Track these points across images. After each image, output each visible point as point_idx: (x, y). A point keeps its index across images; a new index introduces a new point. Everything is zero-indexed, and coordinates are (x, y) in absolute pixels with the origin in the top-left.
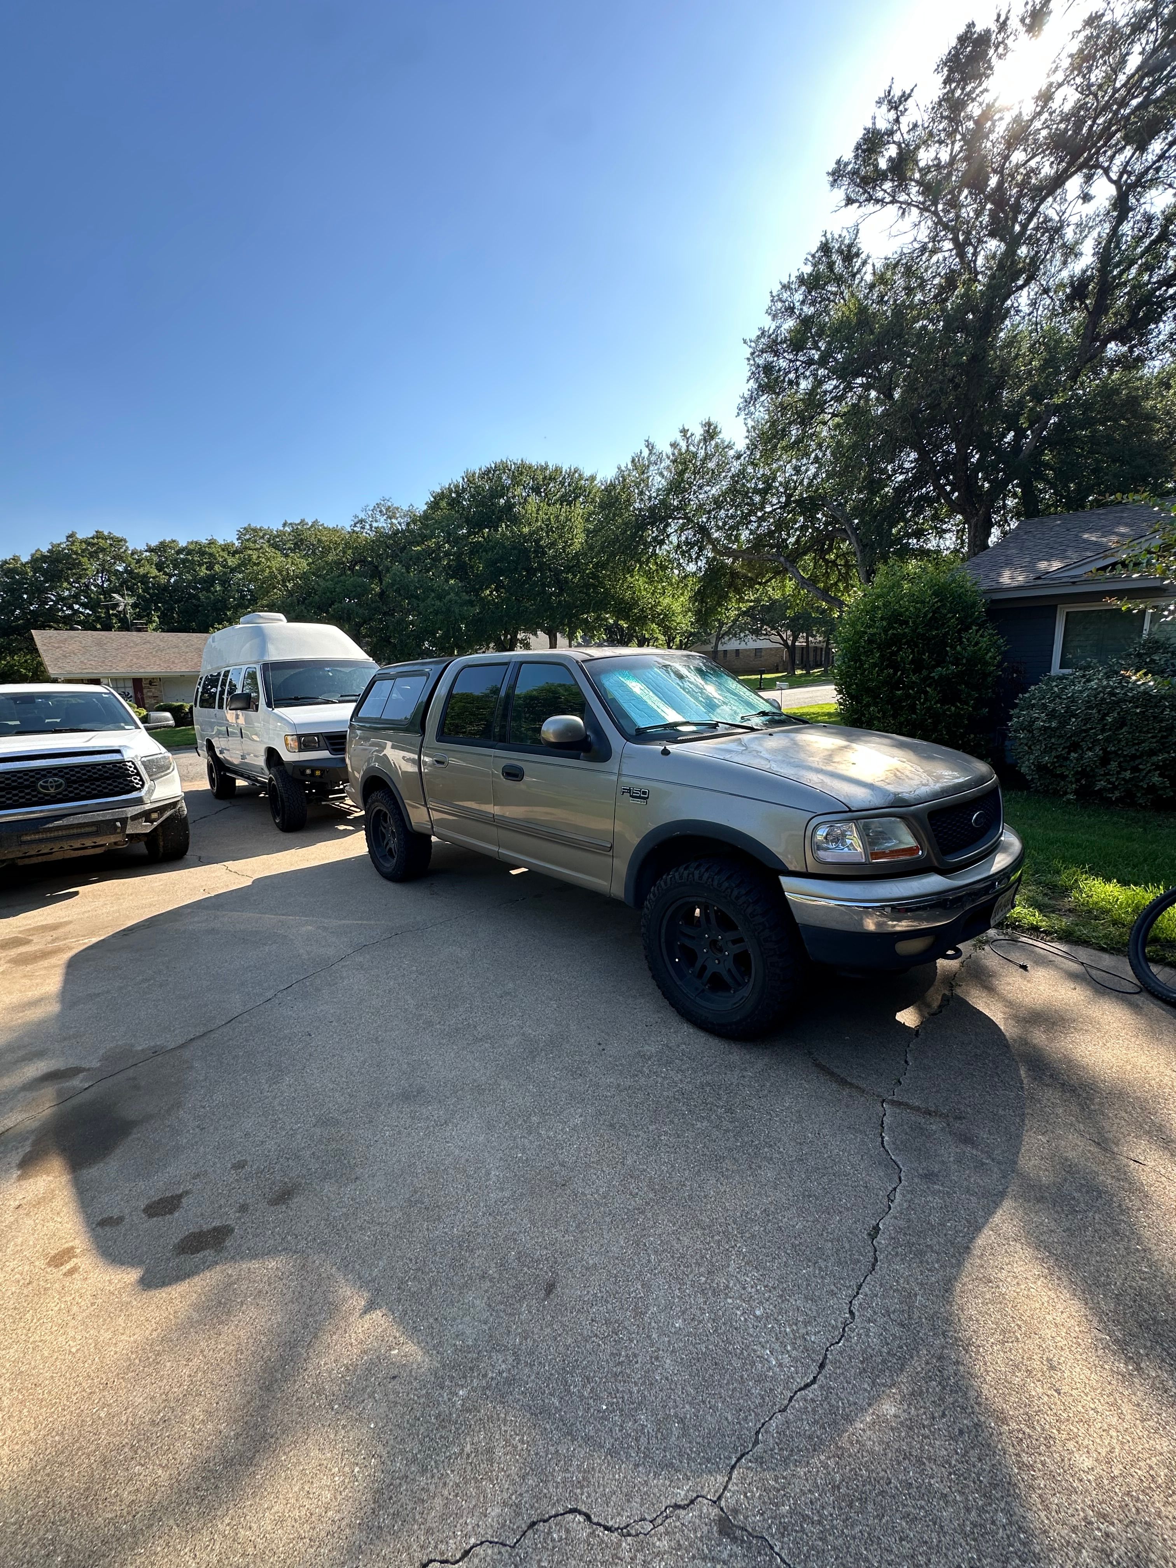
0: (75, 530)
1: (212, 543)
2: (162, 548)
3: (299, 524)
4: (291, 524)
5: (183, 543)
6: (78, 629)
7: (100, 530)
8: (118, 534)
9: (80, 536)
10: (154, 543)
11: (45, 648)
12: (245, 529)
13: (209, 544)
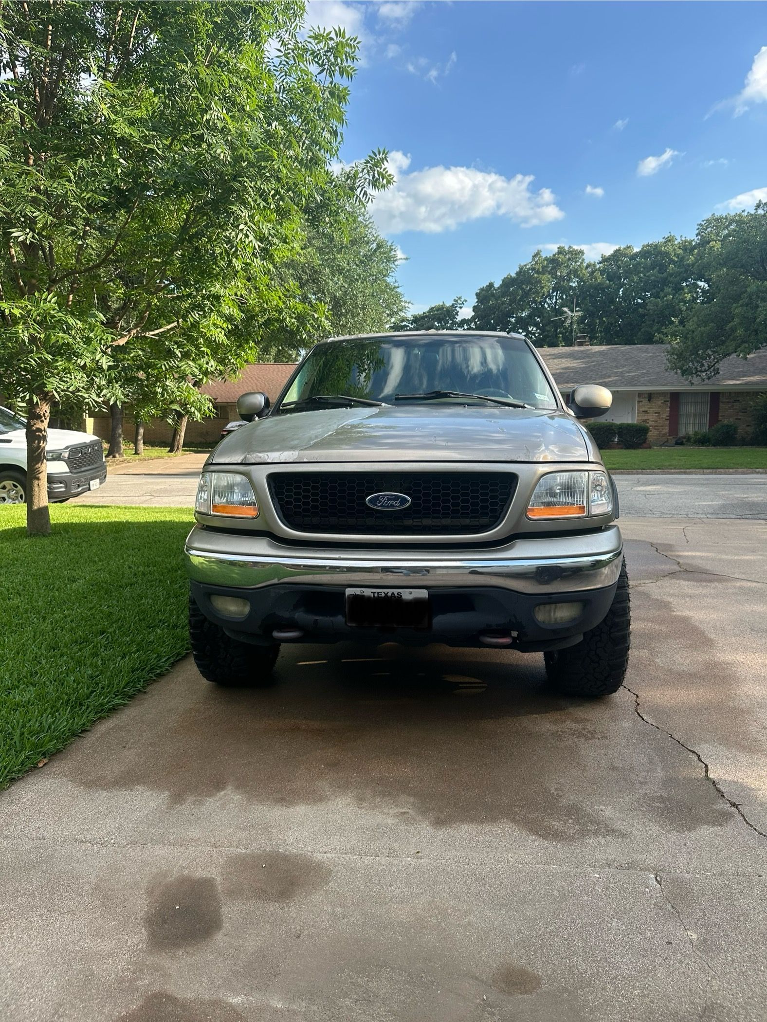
2: (616, 255)
5: (637, 248)
13: (665, 242)
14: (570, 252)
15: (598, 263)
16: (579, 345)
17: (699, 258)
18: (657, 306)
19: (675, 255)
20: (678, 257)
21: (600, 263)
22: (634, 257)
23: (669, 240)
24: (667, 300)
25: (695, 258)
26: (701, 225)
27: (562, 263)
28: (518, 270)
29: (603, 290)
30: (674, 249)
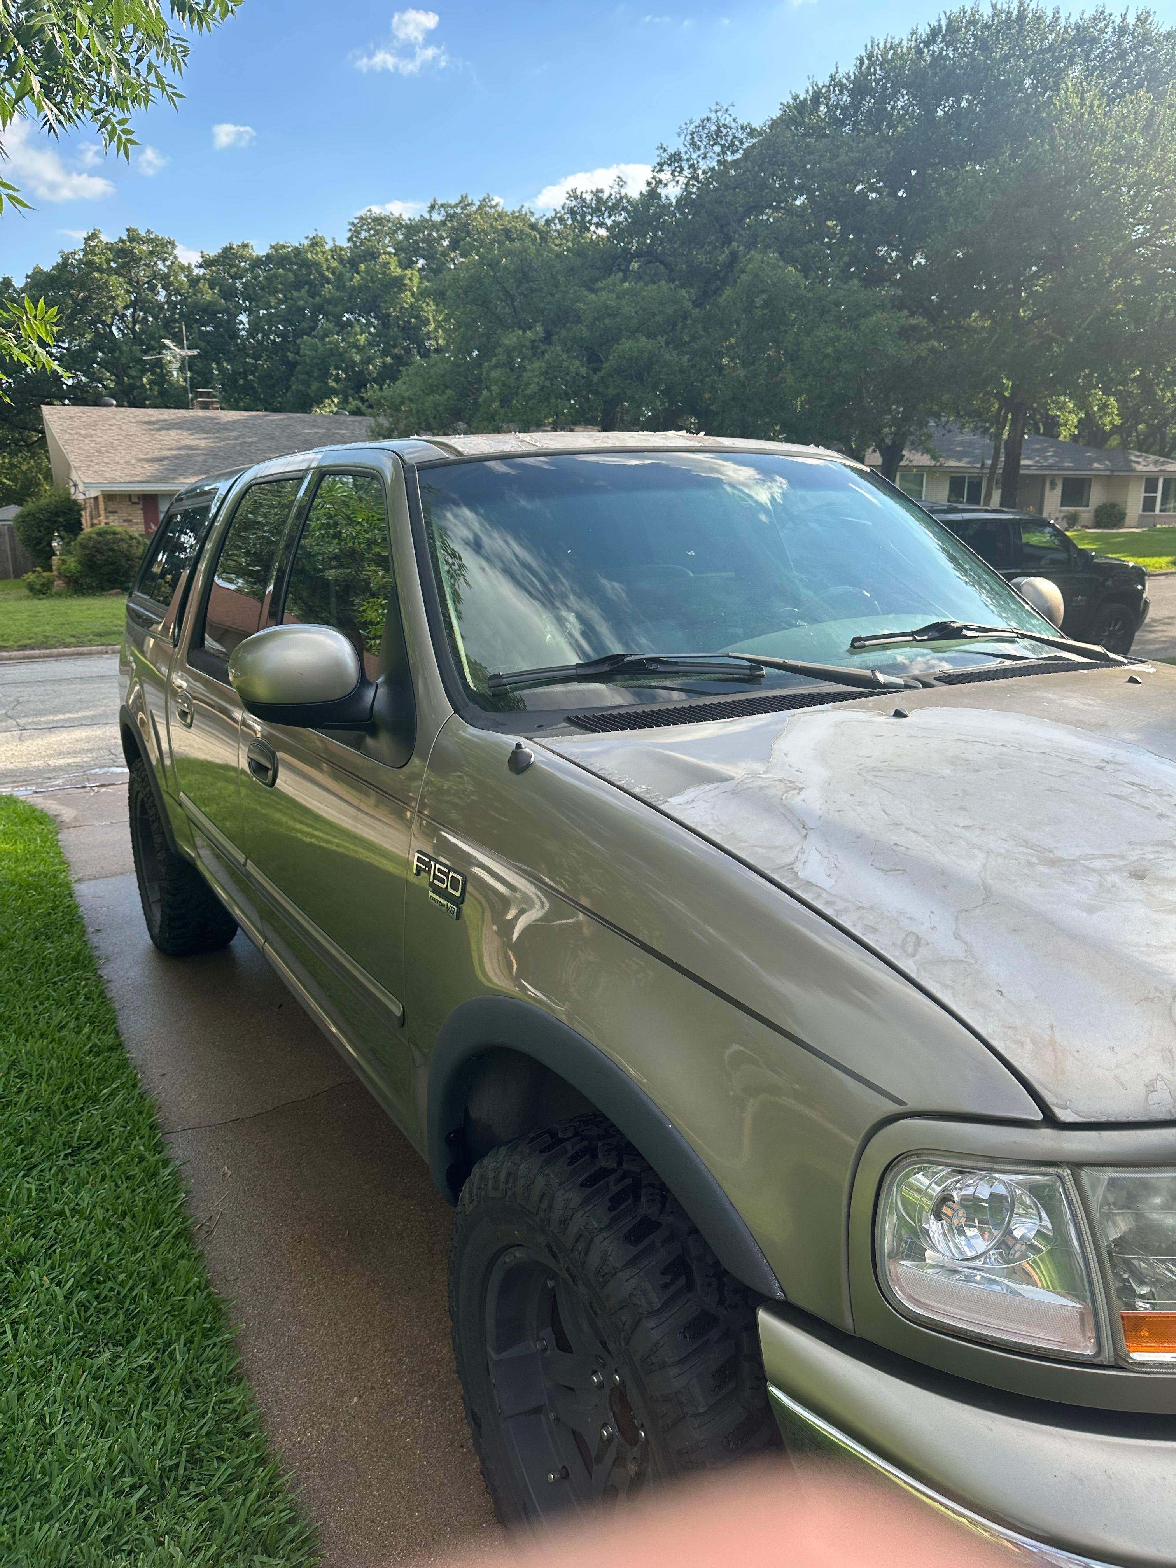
0: (97, 228)
1: (317, 244)
2: (228, 256)
3: (456, 206)
4: (442, 206)
5: (260, 249)
6: (111, 405)
7: (134, 227)
8: (163, 234)
9: (105, 238)
10: (214, 251)
11: (67, 436)
12: (361, 218)
13: (312, 245)
14: (151, 241)
15: (197, 267)
16: (203, 408)
17: (369, 278)
18: (316, 351)
19: (328, 269)
20: (333, 273)
21: (200, 266)
22: (257, 263)
23: (316, 243)
24: (330, 343)
25: (363, 278)
26: (353, 224)
27: (141, 259)
28: (60, 260)
29: (215, 313)
30: (327, 260)
